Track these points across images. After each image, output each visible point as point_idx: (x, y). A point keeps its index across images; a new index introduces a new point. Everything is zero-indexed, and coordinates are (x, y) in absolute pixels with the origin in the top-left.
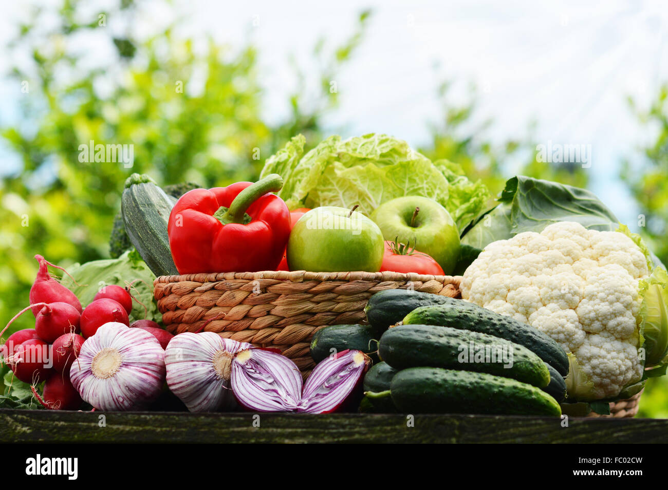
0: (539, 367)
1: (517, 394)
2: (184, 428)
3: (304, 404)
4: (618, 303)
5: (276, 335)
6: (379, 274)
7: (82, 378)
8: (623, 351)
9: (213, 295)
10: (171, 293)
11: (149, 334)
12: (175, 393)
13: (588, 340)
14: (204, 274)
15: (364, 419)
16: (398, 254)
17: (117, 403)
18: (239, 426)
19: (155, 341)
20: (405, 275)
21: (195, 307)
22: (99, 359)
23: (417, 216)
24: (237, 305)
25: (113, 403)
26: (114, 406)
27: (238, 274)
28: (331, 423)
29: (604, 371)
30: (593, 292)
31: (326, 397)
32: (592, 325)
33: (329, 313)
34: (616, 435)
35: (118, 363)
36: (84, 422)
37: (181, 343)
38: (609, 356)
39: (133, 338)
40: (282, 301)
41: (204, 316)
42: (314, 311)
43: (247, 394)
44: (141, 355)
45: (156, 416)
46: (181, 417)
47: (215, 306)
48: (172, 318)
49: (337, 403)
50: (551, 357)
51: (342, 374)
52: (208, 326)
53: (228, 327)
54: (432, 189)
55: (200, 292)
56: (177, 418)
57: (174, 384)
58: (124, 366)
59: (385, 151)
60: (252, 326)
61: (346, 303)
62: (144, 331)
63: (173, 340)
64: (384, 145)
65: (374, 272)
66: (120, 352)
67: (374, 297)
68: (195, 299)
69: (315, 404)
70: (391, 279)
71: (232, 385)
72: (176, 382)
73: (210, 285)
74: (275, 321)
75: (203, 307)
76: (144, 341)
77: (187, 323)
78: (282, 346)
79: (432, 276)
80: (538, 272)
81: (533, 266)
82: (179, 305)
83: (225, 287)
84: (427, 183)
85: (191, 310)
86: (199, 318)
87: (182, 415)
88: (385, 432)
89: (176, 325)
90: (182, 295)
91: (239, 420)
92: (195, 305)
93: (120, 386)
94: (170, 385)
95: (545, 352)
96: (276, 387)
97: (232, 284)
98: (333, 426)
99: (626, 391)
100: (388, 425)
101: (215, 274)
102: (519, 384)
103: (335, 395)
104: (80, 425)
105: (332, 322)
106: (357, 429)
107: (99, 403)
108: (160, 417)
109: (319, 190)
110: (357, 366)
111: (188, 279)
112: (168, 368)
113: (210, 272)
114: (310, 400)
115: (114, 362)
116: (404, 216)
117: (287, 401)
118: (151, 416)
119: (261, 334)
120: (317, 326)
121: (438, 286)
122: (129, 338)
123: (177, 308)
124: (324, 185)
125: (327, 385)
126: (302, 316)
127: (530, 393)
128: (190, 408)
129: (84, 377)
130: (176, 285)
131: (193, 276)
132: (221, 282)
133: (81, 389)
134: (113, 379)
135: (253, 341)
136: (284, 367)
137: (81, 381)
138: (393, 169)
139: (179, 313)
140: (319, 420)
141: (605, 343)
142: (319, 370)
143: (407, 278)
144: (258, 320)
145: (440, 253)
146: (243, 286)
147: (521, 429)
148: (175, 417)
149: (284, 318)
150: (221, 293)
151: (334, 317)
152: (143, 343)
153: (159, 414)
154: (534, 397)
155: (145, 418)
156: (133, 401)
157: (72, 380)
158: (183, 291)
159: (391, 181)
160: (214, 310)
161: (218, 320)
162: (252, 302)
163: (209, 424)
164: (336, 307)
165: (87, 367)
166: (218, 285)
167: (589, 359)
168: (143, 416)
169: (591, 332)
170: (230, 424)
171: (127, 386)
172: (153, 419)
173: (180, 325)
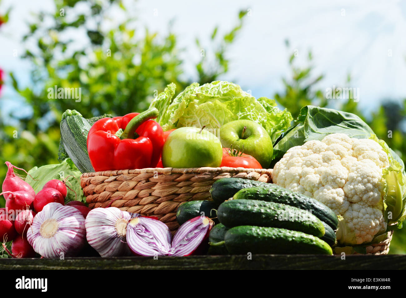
0: (318, 224)
1: (304, 242)
2: (94, 267)
3: (172, 251)
4: (369, 183)
5: (155, 208)
6: (219, 168)
7: (34, 237)
8: (373, 213)
9: (115, 184)
10: (90, 183)
11: (76, 210)
12: (92, 246)
13: (351, 207)
14: (110, 171)
15: (206, 259)
16: (232, 156)
17: (56, 253)
18: (128, 265)
19: (80, 214)
20: (235, 169)
21: (105, 192)
22: (45, 226)
23: (245, 132)
24: (131, 190)
25: (53, 253)
26: (54, 255)
27: (130, 171)
28: (185, 262)
29: (362, 226)
30: (354, 177)
31: (186, 246)
32: (354, 198)
33: (189, 194)
34: (362, 265)
35: (56, 229)
36: (31, 265)
37: (95, 214)
38: (364, 217)
39: (66, 212)
40: (159, 187)
41: (110, 197)
42: (179, 193)
43: (137, 246)
44: (70, 222)
45: (77, 260)
46: (92, 260)
47: (117, 191)
48: (91, 199)
49: (192, 250)
50: (326, 218)
51: (196, 231)
52: (113, 204)
53: (125, 204)
54: (256, 116)
55: (107, 182)
56: (89, 261)
57: (91, 240)
58: (60, 230)
59: (225, 92)
60: (140, 203)
61: (199, 187)
62: (73, 208)
63: (90, 213)
64: (225, 88)
65: (216, 167)
66: (58, 221)
67: (215, 183)
68: (105, 187)
69: (179, 250)
70: (227, 171)
71: (127, 240)
72: (92, 239)
73: (114, 178)
74: (154, 200)
75: (110, 192)
76: (73, 214)
77: (100, 202)
78: (159, 215)
79: (253, 170)
80: (320, 165)
81: (316, 162)
82: (95, 191)
83: (123, 179)
84: (252, 112)
85: (103, 194)
86: (107, 198)
87: (93, 259)
88: (219, 266)
89: (94, 204)
90: (97, 184)
91: (128, 261)
92: (105, 190)
93: (57, 242)
94: (89, 241)
95: (323, 215)
96: (154, 241)
97: (127, 177)
98: (187, 264)
99: (377, 239)
100: (221, 262)
101: (117, 171)
102: (304, 235)
103: (191, 245)
104: (30, 267)
105: (190, 199)
106: (202, 265)
107: (45, 253)
108: (79, 261)
109: (185, 117)
110: (205, 226)
111: (100, 174)
112: (87, 230)
113: (113, 170)
114: (176, 248)
115: (54, 228)
116: (237, 132)
117: (161, 249)
118: (74, 260)
119: (146, 208)
120: (181, 202)
121: (257, 175)
122: (63, 212)
123: (94, 193)
124: (188, 114)
125: (186, 239)
126: (171, 196)
127: (312, 241)
128: (102, 255)
129: (35, 237)
130: (93, 178)
131: (103, 173)
132: (120, 176)
133: (34, 245)
134: (53, 238)
135: (142, 212)
136: (160, 228)
137: (33, 240)
138: (231, 103)
139: (95, 196)
140: (178, 260)
141: (362, 209)
142: (182, 230)
143: (237, 170)
144: (144, 199)
145: (260, 155)
146: (134, 178)
147: (303, 263)
148: (88, 260)
149: (160, 197)
150: (120, 182)
151: (192, 196)
152: (72, 215)
153: (78, 259)
154: (314, 243)
155: (70, 261)
156: (66, 251)
157: (28, 239)
158: (97, 182)
159: (230, 111)
160: (116, 193)
161: (119, 199)
162: (140, 188)
163: (109, 265)
164: (192, 190)
165: (37, 231)
166: (119, 177)
167: (352, 219)
168: (68, 260)
169: (353, 202)
170: (122, 264)
171: (62, 242)
172: (75, 262)
173: (97, 203)
